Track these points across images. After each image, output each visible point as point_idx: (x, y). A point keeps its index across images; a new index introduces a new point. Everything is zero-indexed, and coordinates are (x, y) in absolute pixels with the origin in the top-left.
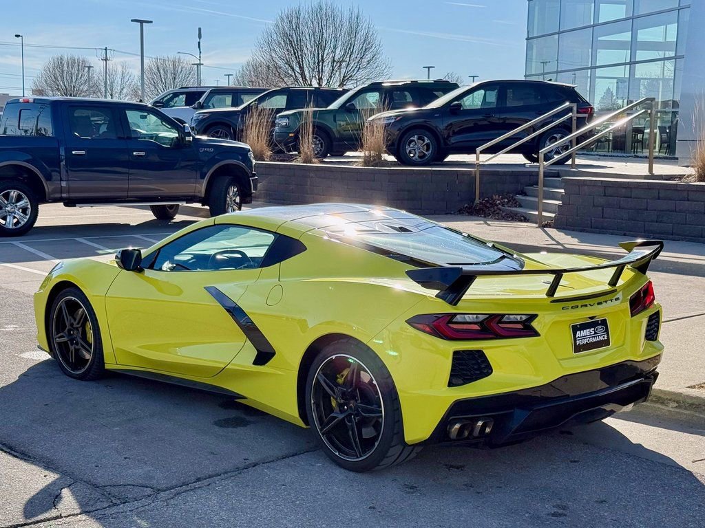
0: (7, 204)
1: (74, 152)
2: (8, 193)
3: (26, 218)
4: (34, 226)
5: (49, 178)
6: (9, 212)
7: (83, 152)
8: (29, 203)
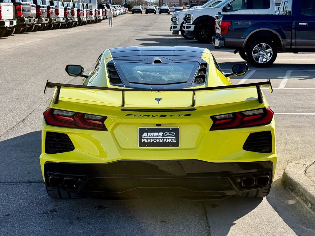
0: (261, 51)
1: (300, 24)
2: (262, 45)
3: (269, 58)
4: (274, 63)
5: (284, 37)
6: (261, 54)
7: (305, 24)
8: (272, 51)
